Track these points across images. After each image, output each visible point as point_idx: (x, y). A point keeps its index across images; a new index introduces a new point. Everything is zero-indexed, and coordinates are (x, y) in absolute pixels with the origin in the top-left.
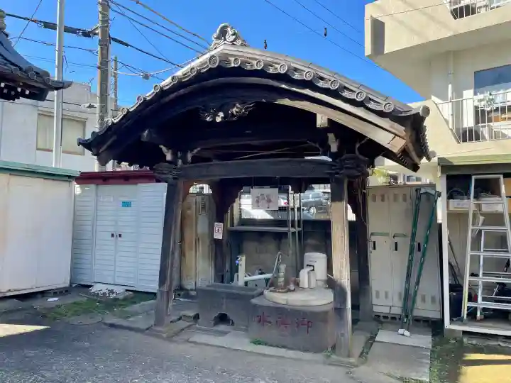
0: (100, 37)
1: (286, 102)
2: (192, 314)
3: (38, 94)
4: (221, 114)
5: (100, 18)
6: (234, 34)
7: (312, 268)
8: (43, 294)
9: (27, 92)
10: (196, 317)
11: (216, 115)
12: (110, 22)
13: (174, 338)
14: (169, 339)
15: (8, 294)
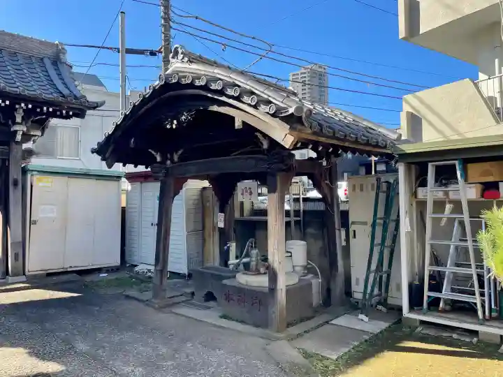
0: (163, 54)
1: (215, 108)
2: (189, 290)
3: (80, 114)
4: (175, 122)
5: (163, 38)
6: (182, 53)
7: (290, 254)
8: (99, 270)
9: (71, 113)
10: (193, 294)
11: (172, 123)
12: (171, 40)
13: (164, 309)
14: (160, 309)
15: (69, 270)
